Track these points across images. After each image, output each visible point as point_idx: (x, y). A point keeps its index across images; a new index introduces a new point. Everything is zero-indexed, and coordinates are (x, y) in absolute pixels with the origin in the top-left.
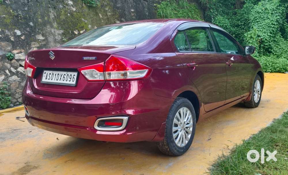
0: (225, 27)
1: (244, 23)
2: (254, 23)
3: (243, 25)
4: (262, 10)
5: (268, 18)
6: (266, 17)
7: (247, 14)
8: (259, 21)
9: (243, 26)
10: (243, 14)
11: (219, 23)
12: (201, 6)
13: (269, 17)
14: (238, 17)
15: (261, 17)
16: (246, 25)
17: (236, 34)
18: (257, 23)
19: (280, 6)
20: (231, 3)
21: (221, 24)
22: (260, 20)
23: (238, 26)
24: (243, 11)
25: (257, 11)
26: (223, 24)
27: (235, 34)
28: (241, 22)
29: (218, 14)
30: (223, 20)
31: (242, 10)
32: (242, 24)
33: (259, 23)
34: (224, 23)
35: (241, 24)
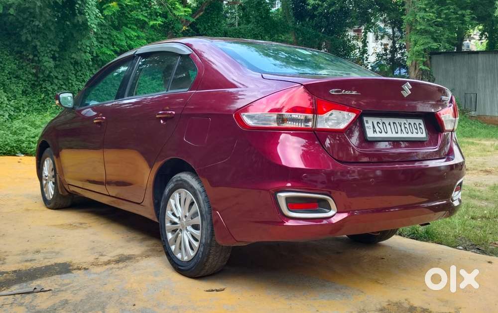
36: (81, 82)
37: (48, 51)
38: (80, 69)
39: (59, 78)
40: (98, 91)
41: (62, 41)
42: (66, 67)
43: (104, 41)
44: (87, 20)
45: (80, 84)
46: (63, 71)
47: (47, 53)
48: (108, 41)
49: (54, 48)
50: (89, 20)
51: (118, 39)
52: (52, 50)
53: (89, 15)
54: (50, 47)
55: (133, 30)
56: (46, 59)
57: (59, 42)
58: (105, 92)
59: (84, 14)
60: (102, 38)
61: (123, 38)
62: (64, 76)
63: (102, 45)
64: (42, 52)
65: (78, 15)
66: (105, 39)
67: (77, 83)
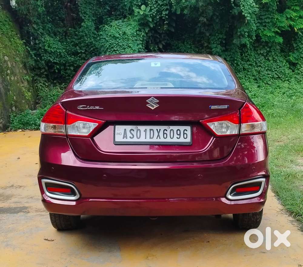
0: (58, 54)
1: (85, 50)
2: (109, 52)
3: (84, 53)
4: (119, 35)
5: (128, 46)
6: (126, 45)
7: (89, 37)
8: (117, 50)
9: (84, 55)
10: (83, 36)
11: (49, 47)
12: (17, 17)
13: (130, 45)
14: (74, 40)
15: (120, 44)
16: (88, 54)
17: (75, 65)
18: (114, 52)
19: (140, 30)
20: (59, 18)
21: (51, 49)
22: (119, 49)
23: (75, 54)
24: (82, 32)
25: (112, 36)
26: (55, 49)
27: (73, 65)
28: (81, 48)
29: (45, 33)
30: (55, 44)
31: (81, 30)
32: (83, 51)
33: (117, 52)
34: (57, 47)
35: (81, 52)
36: (246, 62)
37: (217, 39)
38: (246, 51)
39: (227, 60)
40: (260, 68)
41: (227, 29)
42: (234, 51)
43: (267, 24)
44: (241, 10)
45: (245, 63)
46: (231, 53)
47: (216, 41)
48: (271, 24)
49: (221, 36)
50: (243, 10)
51: (279, 22)
52: (220, 38)
53: (243, 6)
54: (218, 36)
55: (295, 11)
56: (215, 45)
57: (225, 31)
58: (267, 68)
59: (239, 6)
60: (265, 22)
61: (284, 19)
62: (231, 57)
63: (265, 28)
64: (212, 40)
65: (235, 7)
66: (268, 23)
67: (243, 63)
